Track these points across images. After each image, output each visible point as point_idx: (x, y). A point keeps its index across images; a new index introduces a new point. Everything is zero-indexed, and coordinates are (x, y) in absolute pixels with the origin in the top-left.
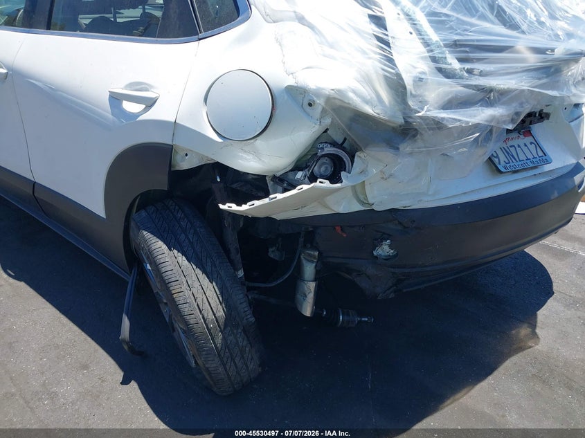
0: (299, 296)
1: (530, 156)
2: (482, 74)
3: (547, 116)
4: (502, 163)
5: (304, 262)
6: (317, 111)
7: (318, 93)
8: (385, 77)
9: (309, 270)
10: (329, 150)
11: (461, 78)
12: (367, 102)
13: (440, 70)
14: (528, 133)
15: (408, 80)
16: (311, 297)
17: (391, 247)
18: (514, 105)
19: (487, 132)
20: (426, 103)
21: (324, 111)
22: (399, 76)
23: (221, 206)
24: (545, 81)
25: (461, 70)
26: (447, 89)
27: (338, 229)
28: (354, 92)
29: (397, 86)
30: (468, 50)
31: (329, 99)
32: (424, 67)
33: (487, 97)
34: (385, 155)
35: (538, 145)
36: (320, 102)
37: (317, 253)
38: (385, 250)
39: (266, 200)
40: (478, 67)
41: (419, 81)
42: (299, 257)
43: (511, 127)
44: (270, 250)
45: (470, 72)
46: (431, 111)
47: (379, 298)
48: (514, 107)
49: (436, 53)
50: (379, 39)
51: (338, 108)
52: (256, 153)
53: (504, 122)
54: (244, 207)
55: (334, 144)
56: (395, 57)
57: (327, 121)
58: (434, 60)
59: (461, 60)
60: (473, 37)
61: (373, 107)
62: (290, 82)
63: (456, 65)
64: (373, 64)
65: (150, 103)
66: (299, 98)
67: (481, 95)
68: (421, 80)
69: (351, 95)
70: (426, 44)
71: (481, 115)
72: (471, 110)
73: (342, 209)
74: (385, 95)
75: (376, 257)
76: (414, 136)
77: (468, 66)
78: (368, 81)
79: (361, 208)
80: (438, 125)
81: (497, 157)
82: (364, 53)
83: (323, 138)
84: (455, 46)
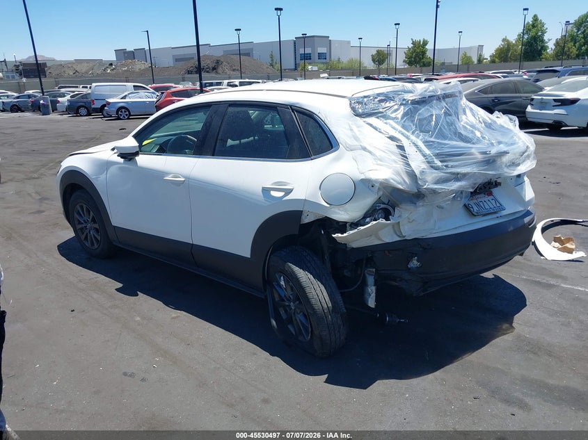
0: (366, 296)
1: (492, 206)
2: (452, 167)
3: (500, 184)
4: (475, 211)
5: (367, 275)
6: (376, 189)
7: (376, 181)
8: (406, 172)
9: (371, 280)
10: (382, 206)
11: (443, 169)
12: (399, 183)
13: (432, 167)
14: (490, 194)
15: (417, 172)
16: (373, 295)
17: (418, 261)
18: (472, 179)
19: (460, 193)
20: (427, 182)
21: (379, 189)
22: (413, 171)
23: (333, 236)
24: (486, 167)
25: (442, 166)
26: (436, 175)
27: (386, 252)
28: (393, 179)
29: (412, 175)
30: (443, 157)
31: (381, 183)
32: (424, 166)
33: (457, 177)
34: (410, 207)
35: (496, 200)
36: (377, 185)
37: (374, 270)
38: (414, 263)
39: (356, 230)
40: (450, 164)
41: (422, 172)
42: (364, 274)
43: (472, 190)
44: (345, 271)
45: (446, 166)
46: (429, 185)
47: (414, 295)
48: (471, 181)
49: (429, 160)
50: (402, 155)
51: (386, 187)
52: (346, 211)
53: (467, 188)
54: (345, 235)
55: (384, 204)
56: (410, 163)
57: (381, 193)
58: (428, 162)
59: (441, 161)
60: (446, 150)
61: (402, 185)
62: (363, 177)
63: (439, 164)
64: (400, 166)
65: (290, 191)
66: (367, 184)
67: (454, 176)
68: (423, 172)
69: (392, 181)
70: (424, 156)
71: (455, 186)
72: (449, 184)
73: (388, 240)
74: (407, 180)
75: (410, 269)
76: (423, 198)
77: (445, 164)
78: (398, 174)
79: (399, 239)
80: (434, 192)
81: (472, 208)
82: (396, 162)
83: (379, 201)
84: (437, 155)
